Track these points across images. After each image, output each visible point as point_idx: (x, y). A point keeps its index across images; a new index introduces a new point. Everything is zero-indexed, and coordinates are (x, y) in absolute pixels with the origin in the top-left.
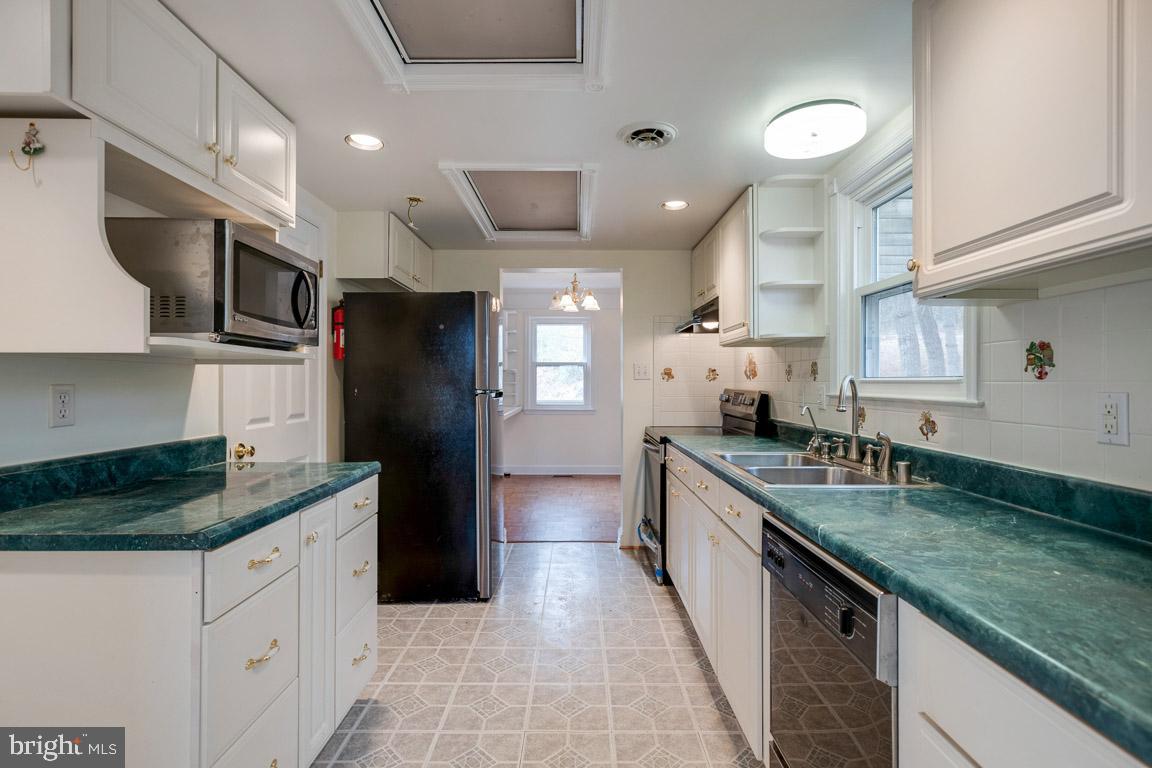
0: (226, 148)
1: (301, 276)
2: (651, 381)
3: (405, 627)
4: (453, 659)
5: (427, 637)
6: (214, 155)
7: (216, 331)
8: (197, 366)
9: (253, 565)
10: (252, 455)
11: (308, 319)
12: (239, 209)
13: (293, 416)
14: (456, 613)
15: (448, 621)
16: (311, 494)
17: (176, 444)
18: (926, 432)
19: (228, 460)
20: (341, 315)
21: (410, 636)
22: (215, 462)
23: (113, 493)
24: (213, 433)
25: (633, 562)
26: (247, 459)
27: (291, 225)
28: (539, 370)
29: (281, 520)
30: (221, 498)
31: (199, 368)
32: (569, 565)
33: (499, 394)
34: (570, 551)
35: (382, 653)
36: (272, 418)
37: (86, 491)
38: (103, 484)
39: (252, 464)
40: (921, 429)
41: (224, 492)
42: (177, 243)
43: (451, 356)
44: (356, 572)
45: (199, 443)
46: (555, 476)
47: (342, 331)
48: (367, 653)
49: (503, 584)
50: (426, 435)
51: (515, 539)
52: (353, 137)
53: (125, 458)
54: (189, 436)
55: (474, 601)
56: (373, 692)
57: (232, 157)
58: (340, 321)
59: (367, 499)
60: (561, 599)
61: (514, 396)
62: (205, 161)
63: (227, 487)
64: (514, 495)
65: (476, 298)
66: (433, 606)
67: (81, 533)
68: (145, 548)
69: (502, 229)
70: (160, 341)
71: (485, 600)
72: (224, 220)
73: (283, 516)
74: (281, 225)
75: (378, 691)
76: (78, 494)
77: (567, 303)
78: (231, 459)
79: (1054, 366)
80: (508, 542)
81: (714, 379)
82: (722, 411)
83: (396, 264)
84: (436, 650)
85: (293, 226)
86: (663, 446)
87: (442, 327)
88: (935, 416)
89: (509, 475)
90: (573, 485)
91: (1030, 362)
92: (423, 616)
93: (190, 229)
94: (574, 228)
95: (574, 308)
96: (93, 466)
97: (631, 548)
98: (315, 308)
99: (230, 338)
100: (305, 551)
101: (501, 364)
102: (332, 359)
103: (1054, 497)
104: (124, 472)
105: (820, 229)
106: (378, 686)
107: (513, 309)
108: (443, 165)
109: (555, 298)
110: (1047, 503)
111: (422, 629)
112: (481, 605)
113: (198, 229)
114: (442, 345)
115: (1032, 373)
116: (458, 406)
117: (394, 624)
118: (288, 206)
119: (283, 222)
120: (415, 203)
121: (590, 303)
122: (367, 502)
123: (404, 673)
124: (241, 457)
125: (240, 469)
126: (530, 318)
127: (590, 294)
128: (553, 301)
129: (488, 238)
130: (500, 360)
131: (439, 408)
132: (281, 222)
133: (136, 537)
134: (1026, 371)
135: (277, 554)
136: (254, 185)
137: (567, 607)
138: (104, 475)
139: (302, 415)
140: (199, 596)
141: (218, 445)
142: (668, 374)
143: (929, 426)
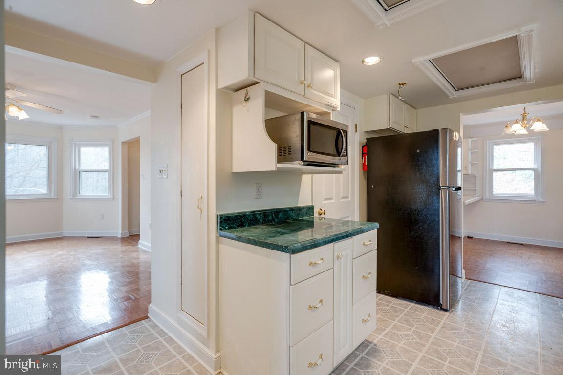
0: (308, 82)
1: (339, 133)
3: (396, 311)
4: (421, 338)
5: (407, 321)
6: (304, 85)
7: (301, 160)
8: (303, 175)
9: (311, 264)
10: (324, 214)
11: (343, 151)
12: (315, 106)
13: (343, 198)
14: (426, 312)
15: (421, 316)
16: (340, 236)
17: (295, 207)
19: (315, 216)
20: (366, 149)
21: (398, 317)
22: (310, 216)
23: (273, 225)
24: (309, 204)
26: (323, 216)
27: (337, 109)
28: (495, 174)
29: (325, 246)
30: (312, 232)
31: (304, 176)
32: (514, 304)
33: (459, 189)
34: (515, 295)
35: (380, 320)
36: (334, 198)
37: (265, 223)
38: (270, 221)
39: (325, 218)
41: (314, 229)
42: (288, 125)
43: (424, 167)
44: (364, 277)
45: (304, 208)
46: (508, 243)
47: (366, 157)
48: (369, 319)
49: (461, 302)
50: (409, 210)
51: (471, 278)
52: (365, 60)
53: (277, 212)
54: (300, 204)
55: (438, 309)
56: (375, 339)
57: (310, 84)
58: (366, 152)
59: (371, 241)
60: (504, 326)
61: (475, 190)
62: (300, 89)
63: (315, 227)
64: (474, 250)
65: (440, 132)
66: (412, 305)
67: (256, 239)
68: (272, 249)
69: (460, 89)
70: (280, 165)
71: (446, 310)
72: (304, 112)
73: (325, 244)
74: (333, 110)
75: (377, 339)
76: (263, 224)
77: (518, 129)
78: (316, 215)
80: (466, 279)
83: (394, 120)
84: (411, 329)
85: (339, 109)
87: (418, 151)
89: (471, 238)
90: (523, 251)
92: (406, 308)
93: (293, 118)
94: (520, 76)
95: (524, 131)
96: (267, 214)
98: (346, 146)
99: (308, 163)
100: (336, 262)
101: (459, 171)
102: (362, 171)
104: (277, 217)
106: (377, 337)
107: (474, 137)
108: (414, 61)
109: (507, 127)
111: (405, 315)
112: (443, 312)
113: (295, 118)
114: (418, 161)
116: (428, 196)
117: (390, 308)
118: (336, 101)
119: (334, 109)
120: (402, 86)
121: (539, 126)
122: (370, 242)
123: (391, 336)
124: (320, 215)
125: (320, 220)
126: (488, 142)
127: (538, 120)
128: (505, 129)
129: (451, 97)
130: (459, 168)
131: (416, 195)
132: (333, 109)
133: (270, 244)
135: (322, 261)
136: (321, 94)
137: (509, 333)
138: (270, 218)
139: (348, 197)
140: (289, 272)
141: (311, 209)
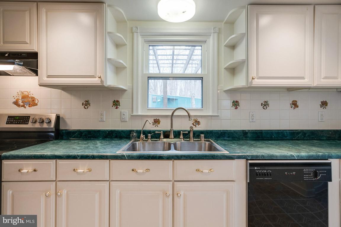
18: (195, 125)
91: (233, 105)
103: (243, 135)
105: (127, 43)
115: (234, 108)
143: (197, 123)
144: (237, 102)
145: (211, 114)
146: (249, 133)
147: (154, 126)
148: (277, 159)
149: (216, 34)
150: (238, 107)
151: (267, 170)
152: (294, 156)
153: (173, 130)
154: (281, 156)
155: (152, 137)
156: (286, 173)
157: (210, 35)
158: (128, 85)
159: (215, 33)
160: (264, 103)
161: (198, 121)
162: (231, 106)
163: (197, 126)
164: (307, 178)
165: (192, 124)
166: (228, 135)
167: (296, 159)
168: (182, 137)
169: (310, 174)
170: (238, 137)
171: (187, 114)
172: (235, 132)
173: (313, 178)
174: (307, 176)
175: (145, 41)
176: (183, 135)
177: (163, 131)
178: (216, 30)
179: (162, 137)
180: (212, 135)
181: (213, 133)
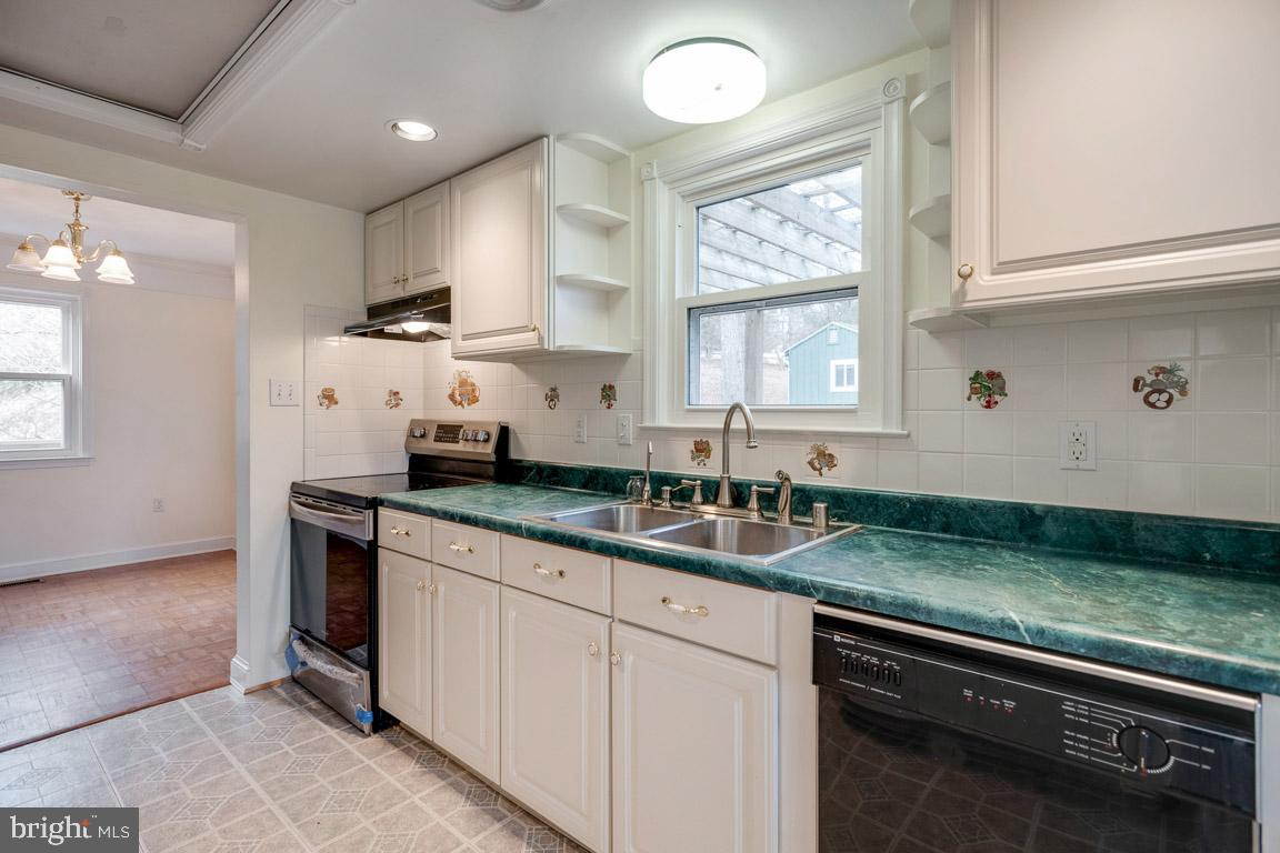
2: (301, 408)
18: (818, 466)
25: (287, 710)
40: (811, 463)
77: (56, 261)
79: (1006, 395)
81: (397, 405)
82: (407, 452)
86: (371, 512)
88: (832, 449)
91: (974, 391)
97: (267, 687)
103: (1017, 526)
105: (625, 218)
110: (1008, 532)
115: (977, 403)
121: (115, 269)
127: (118, 253)
128: (19, 253)
134: (969, 399)
142: (329, 397)
143: (824, 460)
144: (992, 375)
145: (878, 429)
146: (1048, 520)
147: (696, 462)
148: (929, 621)
149: (895, 105)
150: (997, 398)
151: (882, 657)
152: (1016, 628)
153: (729, 478)
154: (949, 614)
155: (673, 495)
156: (968, 693)
157: (879, 118)
158: (633, 337)
159: (893, 101)
160: (1149, 379)
161: (830, 455)
162: (967, 395)
163: (825, 470)
164: (1082, 751)
165: (809, 463)
166: (944, 519)
167: (1030, 643)
168: (754, 504)
169: (1103, 734)
170: (993, 534)
171: (745, 426)
172: (976, 507)
173: (1118, 761)
174: (1082, 741)
175: (683, 197)
176: (758, 499)
177: (702, 480)
178: (896, 88)
179: (698, 498)
180: (876, 510)
181: (881, 503)
